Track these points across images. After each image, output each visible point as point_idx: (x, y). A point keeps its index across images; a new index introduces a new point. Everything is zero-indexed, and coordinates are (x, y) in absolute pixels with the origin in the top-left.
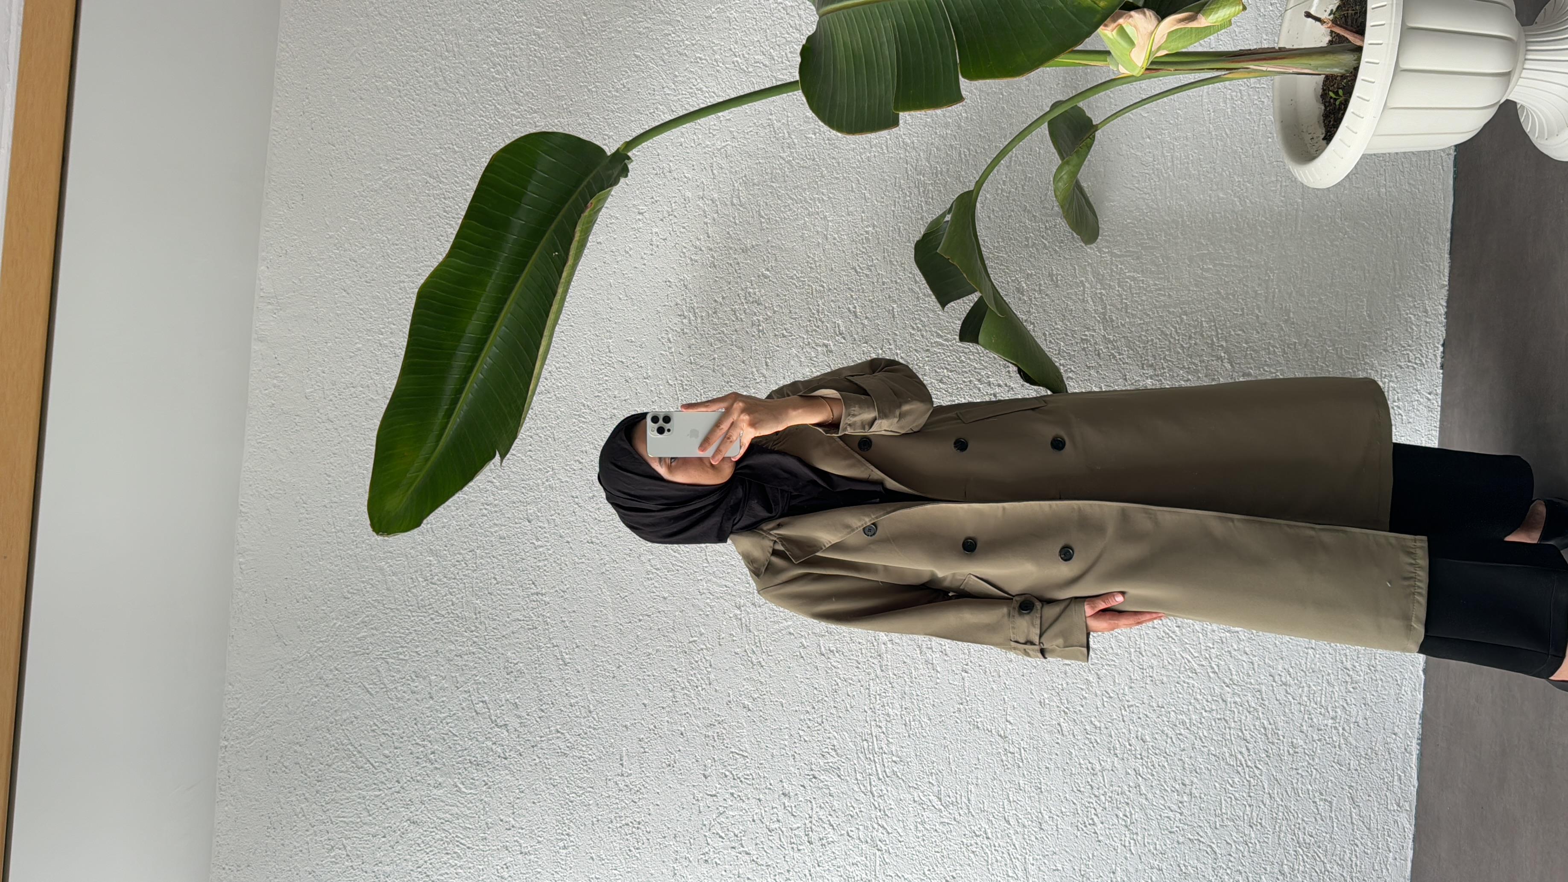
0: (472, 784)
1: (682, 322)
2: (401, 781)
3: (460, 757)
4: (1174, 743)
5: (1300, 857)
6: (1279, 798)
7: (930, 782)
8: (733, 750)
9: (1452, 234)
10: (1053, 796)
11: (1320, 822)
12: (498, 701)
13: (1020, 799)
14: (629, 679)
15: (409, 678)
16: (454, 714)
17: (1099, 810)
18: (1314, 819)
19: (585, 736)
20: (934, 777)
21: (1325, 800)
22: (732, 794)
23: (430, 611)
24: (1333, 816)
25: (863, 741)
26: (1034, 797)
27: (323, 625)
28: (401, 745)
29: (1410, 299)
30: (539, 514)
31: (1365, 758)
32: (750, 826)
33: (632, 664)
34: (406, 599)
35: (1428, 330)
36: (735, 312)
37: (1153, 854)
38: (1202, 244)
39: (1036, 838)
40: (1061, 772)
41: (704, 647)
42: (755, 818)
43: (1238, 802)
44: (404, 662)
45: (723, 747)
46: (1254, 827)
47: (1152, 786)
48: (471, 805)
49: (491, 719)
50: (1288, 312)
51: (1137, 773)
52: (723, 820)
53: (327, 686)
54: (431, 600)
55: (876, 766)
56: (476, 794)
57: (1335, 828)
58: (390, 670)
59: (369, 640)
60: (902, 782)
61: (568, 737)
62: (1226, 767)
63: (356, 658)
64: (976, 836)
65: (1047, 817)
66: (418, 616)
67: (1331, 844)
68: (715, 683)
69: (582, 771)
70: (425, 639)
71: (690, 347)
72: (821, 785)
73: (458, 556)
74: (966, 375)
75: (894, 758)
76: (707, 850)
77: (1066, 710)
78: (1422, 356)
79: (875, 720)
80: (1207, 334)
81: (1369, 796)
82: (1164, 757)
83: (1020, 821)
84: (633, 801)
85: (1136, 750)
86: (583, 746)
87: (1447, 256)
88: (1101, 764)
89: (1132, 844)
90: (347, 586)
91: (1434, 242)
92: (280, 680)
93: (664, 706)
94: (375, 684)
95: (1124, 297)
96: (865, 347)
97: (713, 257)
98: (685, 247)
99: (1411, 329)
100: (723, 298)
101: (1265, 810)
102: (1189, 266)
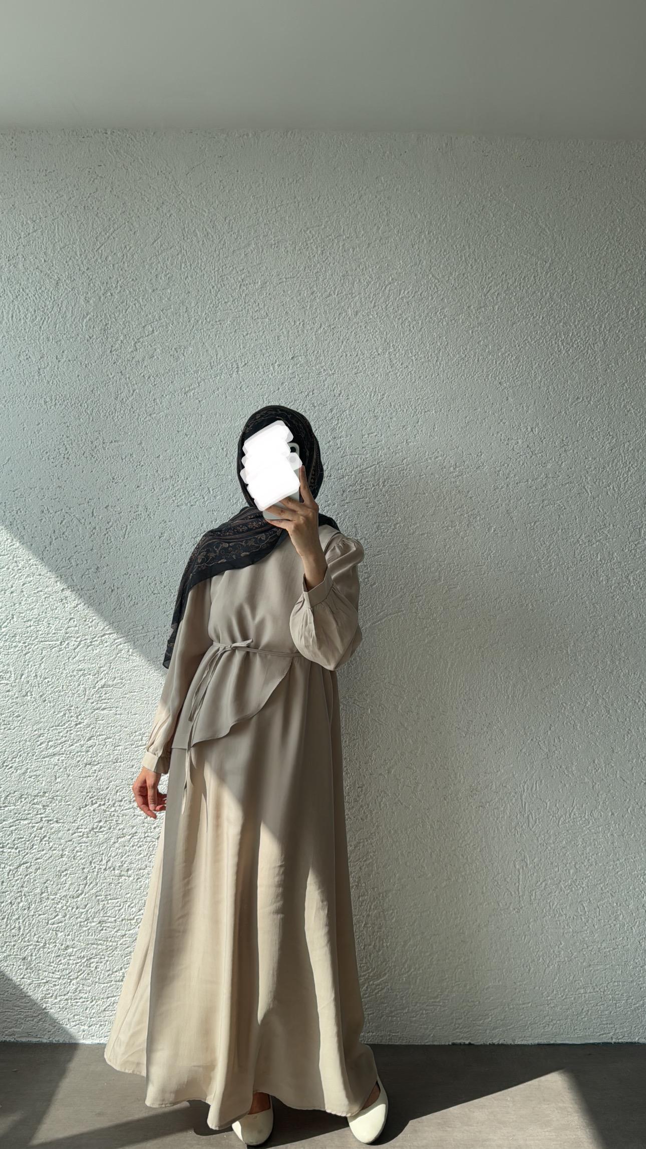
0: (90, 327)
2: (89, 271)
3: (110, 316)
5: (80, 960)
7: (115, 678)
8: (128, 527)
9: (553, 1045)
10: (111, 772)
11: (107, 974)
12: (154, 343)
13: (108, 747)
14: (178, 443)
15: (167, 272)
16: (142, 309)
17: (103, 807)
19: (132, 412)
20: (119, 681)
22: (95, 528)
23: (219, 286)
24: (112, 983)
26: (110, 758)
27: (204, 202)
28: (116, 269)
29: (503, 1017)
30: (298, 365)
33: (189, 445)
35: (480, 1031)
36: (461, 507)
37: (74, 850)
38: (535, 858)
39: (79, 761)
41: (206, 499)
43: (117, 912)
44: (179, 267)
45: (130, 519)
46: (99, 925)
47: (125, 846)
48: (74, 327)
49: (140, 338)
52: (75, 523)
53: (158, 209)
54: (228, 285)
56: (82, 330)
57: (103, 985)
58: (172, 257)
59: (195, 239)
60: (113, 657)
61: (130, 399)
63: (180, 230)
64: (77, 716)
65: (95, 768)
66: (215, 276)
67: (91, 982)
68: (179, 509)
69: (104, 412)
70: (197, 283)
71: (432, 474)
72: (107, 596)
73: (263, 305)
75: (131, 650)
76: (51, 511)
78: (461, 1029)
82: (147, 854)
83: (91, 748)
84: (84, 452)
86: (124, 411)
87: (536, 1042)
89: (79, 834)
90: (234, 219)
91: (546, 1032)
92: (160, 171)
93: (159, 472)
94: (161, 245)
96: (441, 608)
97: (502, 488)
98: (508, 465)
99: (481, 1020)
100: (471, 498)
101: (113, 933)
102: (516, 851)
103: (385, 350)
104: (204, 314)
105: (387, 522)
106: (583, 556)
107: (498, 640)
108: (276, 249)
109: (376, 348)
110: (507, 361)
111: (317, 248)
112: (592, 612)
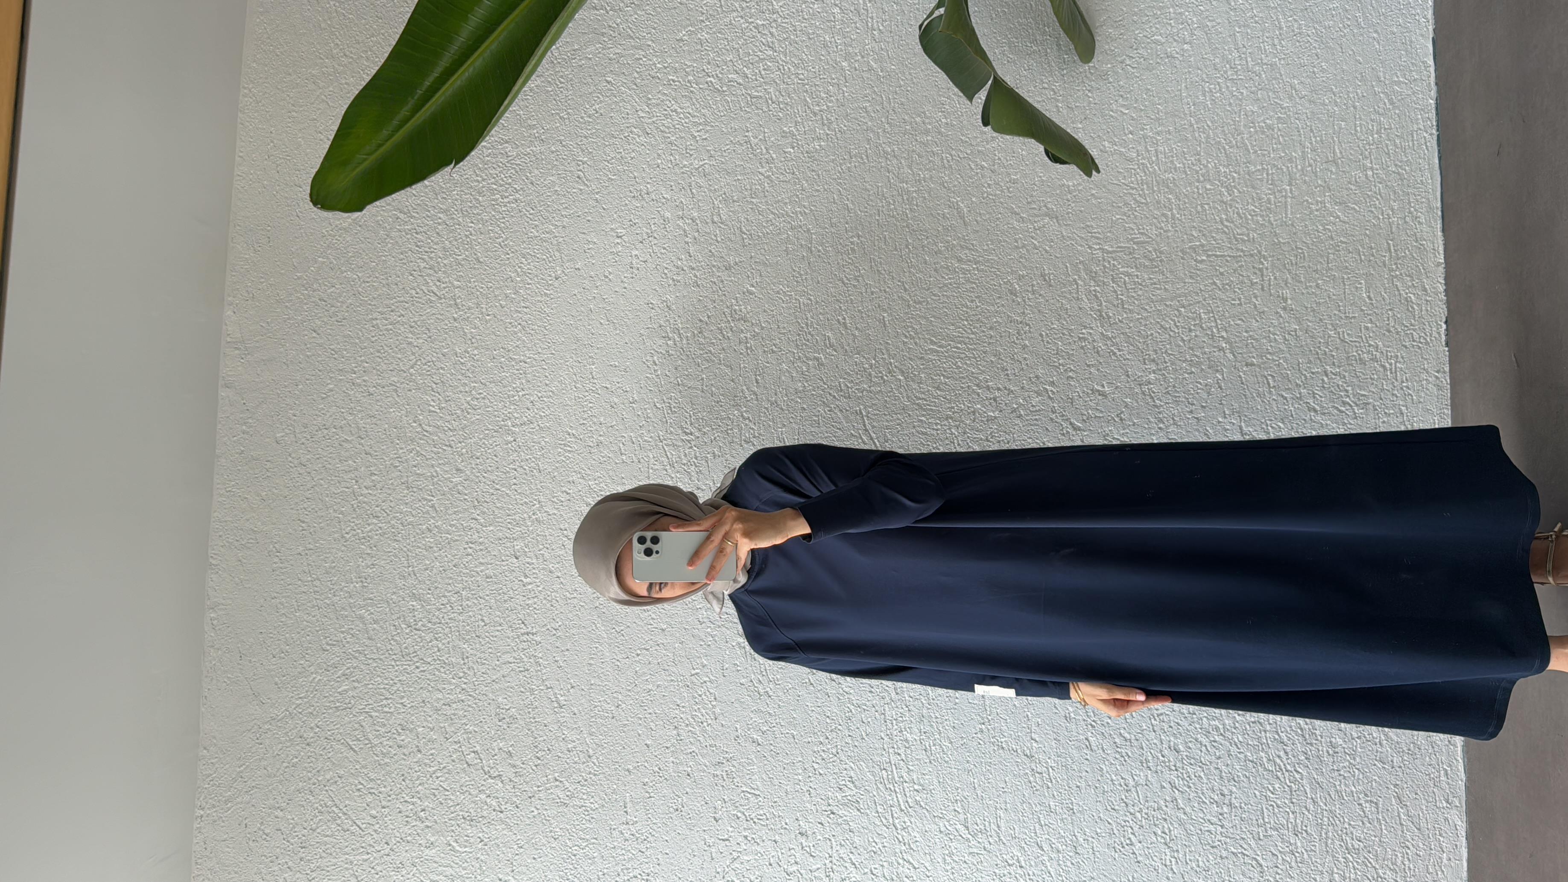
0: (467, 841)
1: (667, 344)
2: (390, 843)
3: (452, 813)
4: (1209, 751)
5: (1350, 864)
6: (1322, 802)
7: (955, 810)
8: (744, 789)
9: (1442, 211)
10: (1086, 817)
12: (490, 750)
13: (1051, 822)
14: (629, 718)
15: (395, 731)
16: (444, 767)
17: (1136, 828)
18: (1361, 823)
19: (586, 783)
20: (959, 804)
21: (1371, 801)
22: (746, 837)
23: (415, 659)
24: (1381, 818)
25: (881, 770)
26: (1066, 819)
27: (301, 680)
28: (389, 804)
29: (1409, 279)
30: (526, 550)
31: (1408, 753)
32: (767, 871)
33: (631, 702)
34: (389, 648)
35: (1429, 309)
36: (721, 330)
37: (1196, 871)
38: (1193, 236)
39: (1072, 864)
40: (1092, 790)
41: (708, 679)
42: (772, 862)
43: (1281, 809)
44: (389, 715)
45: (733, 787)
46: (1299, 835)
47: (1189, 799)
48: (466, 865)
49: (484, 770)
50: (1285, 300)
51: (1173, 786)
52: (738, 866)
53: (308, 744)
54: (415, 647)
55: (897, 797)
56: (471, 853)
58: (375, 724)
59: (351, 693)
60: (926, 812)
61: (567, 785)
62: (1265, 773)
63: (338, 713)
64: (1009, 865)
65: (1081, 839)
66: (402, 665)
67: (1381, 848)
68: (721, 717)
69: (584, 822)
70: (411, 689)
71: (676, 369)
72: (840, 820)
73: (443, 598)
74: (964, 381)
75: (916, 787)
77: (1093, 723)
78: (1426, 335)
79: (893, 748)
80: (1207, 326)
81: (1416, 794)
82: (1200, 767)
83: (1053, 846)
84: (640, 851)
85: (1169, 761)
86: (584, 794)
87: (1440, 234)
88: (1134, 779)
89: (1173, 863)
90: (326, 638)
91: (1426, 220)
92: (257, 741)
93: (668, 745)
94: (358, 740)
95: (1119, 293)
96: (857, 358)
97: (696, 276)
98: (666, 268)
99: (1413, 308)
100: (709, 317)
101: (1310, 816)
102: (1183, 258)
103: (509, 432)
104: (454, 681)
105: (740, 429)
106: (788, 171)
107: (899, 281)
108: (369, 581)
109: (507, 444)
110: (528, 269)
111: (369, 525)
112: (862, 158)
